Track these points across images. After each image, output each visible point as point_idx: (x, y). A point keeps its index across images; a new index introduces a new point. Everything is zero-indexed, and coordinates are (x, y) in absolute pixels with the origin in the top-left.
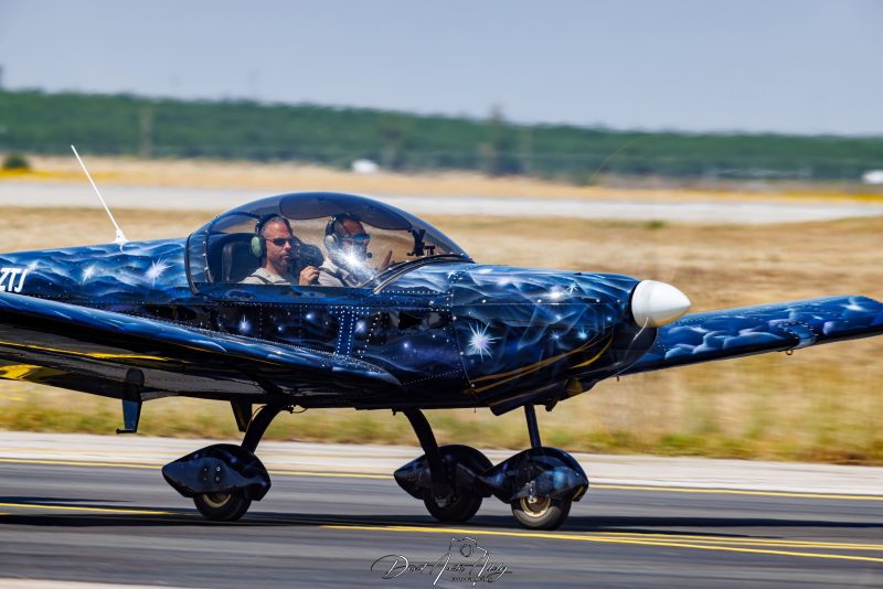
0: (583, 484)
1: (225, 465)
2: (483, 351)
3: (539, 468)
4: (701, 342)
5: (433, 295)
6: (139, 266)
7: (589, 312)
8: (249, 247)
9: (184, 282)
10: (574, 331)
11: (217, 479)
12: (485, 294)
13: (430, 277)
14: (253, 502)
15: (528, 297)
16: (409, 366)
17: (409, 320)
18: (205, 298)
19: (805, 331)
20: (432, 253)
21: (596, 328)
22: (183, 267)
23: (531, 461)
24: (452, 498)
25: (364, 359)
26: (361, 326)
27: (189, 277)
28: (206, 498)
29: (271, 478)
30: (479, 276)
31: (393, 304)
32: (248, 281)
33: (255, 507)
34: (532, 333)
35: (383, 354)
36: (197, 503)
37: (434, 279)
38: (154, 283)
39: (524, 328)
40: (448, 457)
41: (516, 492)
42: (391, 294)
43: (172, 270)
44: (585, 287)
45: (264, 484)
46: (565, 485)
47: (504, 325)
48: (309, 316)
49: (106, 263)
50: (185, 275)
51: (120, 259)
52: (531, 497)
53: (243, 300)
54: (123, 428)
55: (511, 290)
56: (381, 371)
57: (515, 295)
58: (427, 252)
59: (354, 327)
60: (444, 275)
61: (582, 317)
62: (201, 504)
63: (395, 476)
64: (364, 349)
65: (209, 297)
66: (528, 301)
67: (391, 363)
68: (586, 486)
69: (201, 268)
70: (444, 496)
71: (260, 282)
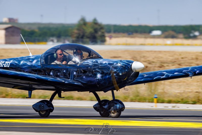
1: (44, 104)
2: (100, 78)
3: (114, 104)
4: (164, 76)
5: (90, 66)
6: (32, 61)
7: (122, 69)
10: (119, 73)
11: (43, 108)
12: (100, 65)
13: (90, 62)
14: (51, 113)
15: (109, 66)
16: (85, 82)
17: (85, 72)
18: (43, 67)
19: (191, 73)
21: (124, 73)
22: (40, 61)
23: (112, 102)
24: (104, 111)
25: (76, 80)
26: (75, 73)
27: (41, 63)
28: (41, 112)
29: (54, 108)
30: (100, 61)
31: (81, 68)
32: (53, 63)
34: (110, 74)
35: (80, 79)
36: (39, 113)
38: (34, 64)
39: (108, 73)
40: (103, 102)
42: (81, 66)
43: (37, 62)
44: (121, 63)
45: (52, 109)
47: (104, 72)
48: (64, 71)
49: (25, 60)
50: (40, 62)
51: (28, 59)
52: (112, 111)
53: (51, 68)
54: (28, 97)
55: (106, 64)
56: (79, 83)
57: (106, 65)
58: (91, 56)
59: (74, 73)
60: (92, 61)
61: (120, 70)
62: (40, 113)
63: (93, 107)
64: (76, 78)
65: (44, 67)
66: (109, 67)
67: (81, 81)
68: (124, 108)
69: (43, 61)
70: (102, 111)
71: (55, 64)
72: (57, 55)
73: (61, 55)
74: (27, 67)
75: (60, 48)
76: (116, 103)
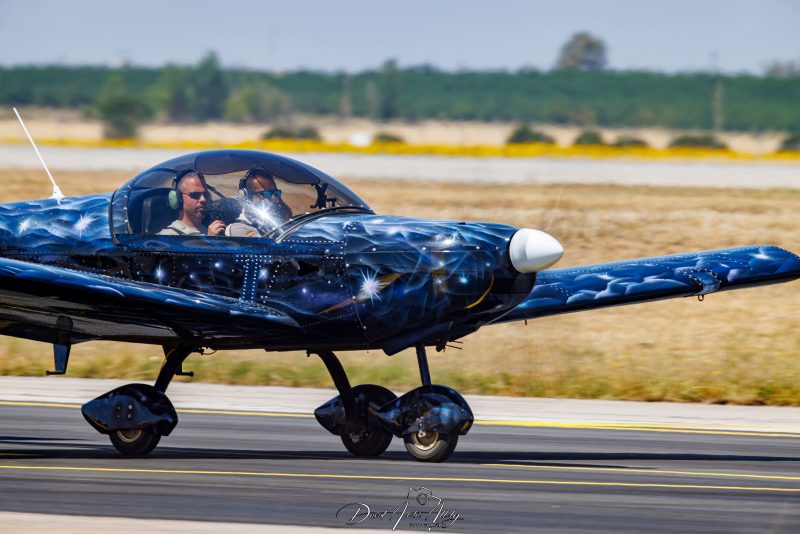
0: (468, 418)
1: (136, 403)
2: (374, 295)
3: (427, 404)
4: (604, 288)
5: (329, 245)
6: (69, 219)
7: (469, 258)
8: (166, 200)
9: (107, 234)
10: (456, 276)
11: (129, 416)
12: (375, 243)
13: (328, 228)
14: (162, 437)
15: (413, 245)
16: (308, 310)
17: (307, 268)
18: (125, 248)
19: (708, 277)
20: (333, 205)
21: (476, 274)
22: (107, 220)
23: (420, 397)
24: (364, 434)
25: (268, 304)
26: (264, 273)
27: (112, 229)
28: (120, 434)
29: (179, 416)
30: (371, 225)
31: (292, 252)
32: (164, 232)
33: (164, 442)
34: (417, 279)
35: (284, 299)
36: (112, 440)
37: (330, 229)
38: (81, 235)
39: (410, 274)
40: (361, 396)
41: (408, 427)
42: (291, 243)
43: (96, 224)
44: (466, 235)
45: (170, 420)
46: (451, 420)
47: (392, 271)
48: (217, 265)
49: (40, 216)
50: (108, 227)
51: (53, 213)
52: (421, 432)
53: (158, 250)
54: (53, 369)
55: (399, 239)
56: (281, 315)
57: (401, 243)
58: (328, 205)
59: (258, 274)
60: (340, 225)
61: (463, 263)
62: (114, 439)
63: (315, 414)
64: (267, 294)
65: (129, 247)
66: (414, 249)
67: (291, 307)
68: (471, 421)
69: (122, 220)
70: (357, 433)
71: (176, 234)
72: (180, 195)
73: (195, 195)
74: (51, 245)
75: (193, 168)
76: (438, 399)
